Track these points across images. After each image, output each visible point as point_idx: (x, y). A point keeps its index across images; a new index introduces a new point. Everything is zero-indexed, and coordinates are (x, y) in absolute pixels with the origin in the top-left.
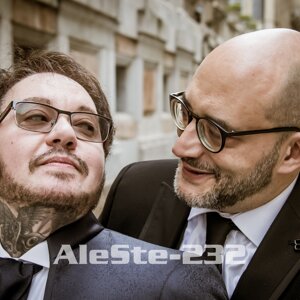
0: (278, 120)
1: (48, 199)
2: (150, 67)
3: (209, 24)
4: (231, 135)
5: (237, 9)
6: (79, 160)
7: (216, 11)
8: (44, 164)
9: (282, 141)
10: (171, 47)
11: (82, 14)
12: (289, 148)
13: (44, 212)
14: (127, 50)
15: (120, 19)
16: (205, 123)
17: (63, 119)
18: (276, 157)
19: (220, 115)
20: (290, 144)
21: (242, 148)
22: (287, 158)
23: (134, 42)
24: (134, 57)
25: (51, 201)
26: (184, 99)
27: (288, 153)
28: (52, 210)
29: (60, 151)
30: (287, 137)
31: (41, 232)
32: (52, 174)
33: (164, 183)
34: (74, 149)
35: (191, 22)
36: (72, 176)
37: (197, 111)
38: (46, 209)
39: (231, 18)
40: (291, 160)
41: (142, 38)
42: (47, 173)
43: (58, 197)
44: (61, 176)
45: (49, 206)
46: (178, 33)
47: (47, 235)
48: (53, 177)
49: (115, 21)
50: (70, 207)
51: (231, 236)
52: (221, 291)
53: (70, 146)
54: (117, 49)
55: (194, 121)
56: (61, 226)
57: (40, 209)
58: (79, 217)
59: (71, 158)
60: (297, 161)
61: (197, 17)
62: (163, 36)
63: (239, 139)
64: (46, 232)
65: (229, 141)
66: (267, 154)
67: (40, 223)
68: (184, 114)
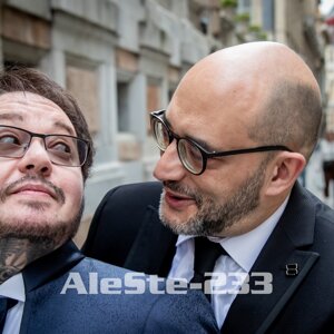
0: (262, 139)
1: (21, 230)
2: (153, 83)
3: (216, 36)
4: (212, 156)
5: (246, 19)
6: (55, 187)
7: (223, 21)
8: (16, 192)
9: (268, 160)
10: (175, 61)
11: (78, 26)
12: (276, 168)
13: (17, 244)
14: (128, 65)
15: (120, 32)
16: (186, 144)
17: (37, 143)
18: (261, 178)
19: (201, 135)
20: (277, 164)
21: (225, 169)
22: (274, 179)
23: (136, 56)
24: (136, 73)
25: (25, 232)
26: (164, 118)
27: (275, 173)
28: (26, 241)
29: (33, 178)
30: (273, 157)
31: (16, 264)
32: (25, 204)
33: (151, 206)
34: (48, 176)
35: (197, 34)
36: (48, 205)
37: (177, 131)
38: (19, 241)
39: (240, 28)
40: (279, 181)
41: (144, 52)
42: (20, 202)
43: (32, 228)
44: (35, 205)
45: (22, 237)
46: (183, 45)
47: (21, 267)
48: (26, 207)
49: (114, 34)
50: (45, 238)
51: (220, 262)
52: (210, 319)
53: (45, 171)
54: (117, 65)
55: (175, 141)
56: (37, 257)
57: (12, 240)
58: (56, 247)
59: (46, 186)
60: (285, 182)
61: (203, 28)
62: (167, 49)
63: (221, 160)
64: (20, 265)
65: (210, 162)
66: (251, 174)
67: (13, 255)
68: (165, 134)
